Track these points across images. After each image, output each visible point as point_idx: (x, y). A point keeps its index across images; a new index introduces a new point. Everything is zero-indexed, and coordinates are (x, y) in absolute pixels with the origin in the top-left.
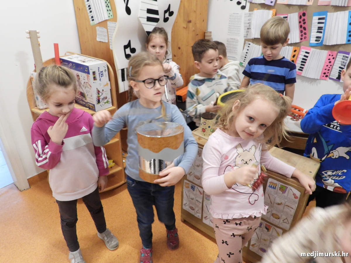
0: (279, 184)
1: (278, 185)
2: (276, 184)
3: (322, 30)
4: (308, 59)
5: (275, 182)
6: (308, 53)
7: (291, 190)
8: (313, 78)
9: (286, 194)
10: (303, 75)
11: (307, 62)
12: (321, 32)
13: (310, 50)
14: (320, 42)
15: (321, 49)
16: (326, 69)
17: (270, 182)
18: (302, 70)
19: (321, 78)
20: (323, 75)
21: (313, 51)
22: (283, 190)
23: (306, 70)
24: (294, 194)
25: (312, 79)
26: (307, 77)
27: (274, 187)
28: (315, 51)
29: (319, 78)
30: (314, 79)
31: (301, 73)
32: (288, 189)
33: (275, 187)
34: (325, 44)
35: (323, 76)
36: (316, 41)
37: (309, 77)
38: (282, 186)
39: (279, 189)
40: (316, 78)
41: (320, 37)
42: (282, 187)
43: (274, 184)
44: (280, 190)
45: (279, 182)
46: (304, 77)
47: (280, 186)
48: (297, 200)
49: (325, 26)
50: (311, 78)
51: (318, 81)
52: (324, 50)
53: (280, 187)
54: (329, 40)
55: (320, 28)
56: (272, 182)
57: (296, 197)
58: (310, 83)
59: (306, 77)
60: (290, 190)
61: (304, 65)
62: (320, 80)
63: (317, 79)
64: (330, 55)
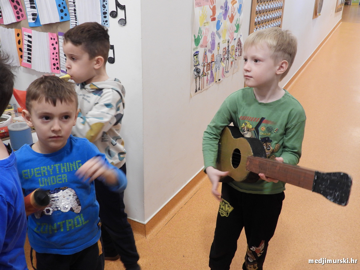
3: (34, 4)
4: (33, 45)
6: (31, 37)
10: (33, 67)
11: (33, 49)
12: (34, 8)
13: (31, 32)
15: (42, 31)
16: (53, 59)
18: (31, 62)
19: (52, 70)
20: (53, 67)
31: (30, 66)
36: (33, 19)
37: (39, 71)
41: (35, 15)
55: (32, 2)
59: (36, 71)
61: (30, 54)
64: (51, 39)
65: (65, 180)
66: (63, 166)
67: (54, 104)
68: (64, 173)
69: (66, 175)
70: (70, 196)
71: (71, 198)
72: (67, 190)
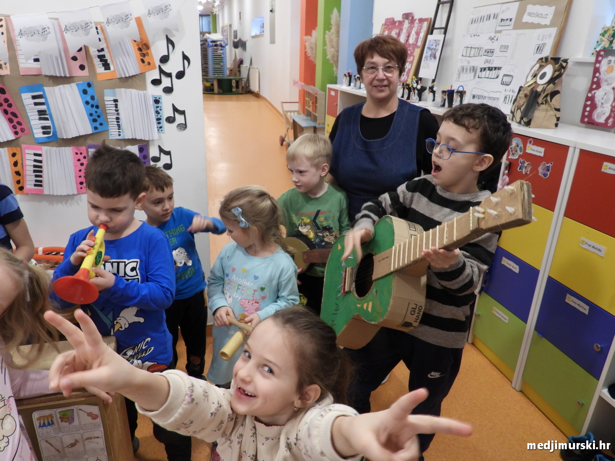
0: (56, 413)
1: (54, 416)
2: (51, 416)
3: (47, 115)
4: (44, 164)
5: (47, 412)
6: (40, 155)
7: (81, 410)
8: (66, 194)
9: (76, 422)
10: (46, 192)
11: (45, 169)
12: (47, 119)
13: (41, 149)
14: (51, 135)
15: (60, 146)
16: (80, 177)
17: (39, 419)
18: (41, 186)
19: (78, 191)
20: (80, 186)
21: (46, 151)
22: (67, 418)
23: (49, 183)
24: (90, 414)
25: (65, 196)
26: (55, 194)
27: (51, 422)
28: (50, 150)
29: (76, 192)
30: (68, 195)
31: (42, 191)
32: (75, 411)
33: (52, 420)
34: (61, 138)
35: (81, 188)
36: (44, 133)
37: (59, 194)
38: (62, 413)
39: (60, 421)
40: (71, 194)
41: (49, 127)
42: (63, 415)
43: (47, 417)
44: (62, 422)
45: (55, 410)
46: (49, 195)
47: (58, 416)
48: (99, 420)
49: (48, 108)
50: (63, 194)
51: (76, 197)
52: (64, 147)
53: (60, 417)
54: (65, 131)
55: (41, 112)
56: (41, 417)
57: (94, 417)
58: (66, 203)
59: (53, 195)
60: (79, 411)
61: (41, 176)
62: (79, 196)
63: (74, 195)
64: (77, 154)
65: (175, 242)
66: (171, 232)
67: (163, 190)
68: (173, 237)
69: (174, 238)
70: (181, 253)
71: (183, 255)
72: (178, 250)
